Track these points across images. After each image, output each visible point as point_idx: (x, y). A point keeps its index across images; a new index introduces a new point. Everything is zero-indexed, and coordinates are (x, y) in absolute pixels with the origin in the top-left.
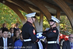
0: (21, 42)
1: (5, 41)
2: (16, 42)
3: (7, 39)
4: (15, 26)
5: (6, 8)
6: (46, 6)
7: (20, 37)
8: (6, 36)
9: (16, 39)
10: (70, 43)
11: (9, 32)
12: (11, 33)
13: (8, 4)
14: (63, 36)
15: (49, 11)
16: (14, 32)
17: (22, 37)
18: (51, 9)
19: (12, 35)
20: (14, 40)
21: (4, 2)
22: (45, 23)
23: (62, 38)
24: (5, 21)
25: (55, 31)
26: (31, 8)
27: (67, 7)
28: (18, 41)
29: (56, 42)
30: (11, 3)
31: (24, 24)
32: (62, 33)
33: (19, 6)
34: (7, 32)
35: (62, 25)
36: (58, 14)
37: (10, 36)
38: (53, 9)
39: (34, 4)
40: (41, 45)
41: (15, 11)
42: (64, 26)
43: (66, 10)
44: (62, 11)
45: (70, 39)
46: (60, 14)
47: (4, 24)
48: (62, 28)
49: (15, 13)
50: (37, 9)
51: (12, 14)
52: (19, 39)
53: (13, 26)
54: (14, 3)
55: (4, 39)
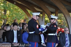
0: (27, 34)
1: (15, 33)
2: (23, 34)
3: (16, 31)
4: (24, 21)
5: (16, 7)
6: (47, 6)
7: (27, 30)
8: (16, 29)
9: (24, 32)
10: (65, 34)
11: (18, 26)
12: (20, 27)
13: (18, 5)
14: (60, 29)
15: (50, 10)
16: (22, 26)
17: (28, 30)
18: (51, 9)
19: (21, 28)
20: (22, 32)
21: (15, 3)
22: (47, 19)
23: (59, 31)
24: (16, 17)
25: (55, 26)
26: (35, 8)
27: (63, 7)
28: (25, 33)
29: (55, 34)
30: (20, 4)
31: (30, 20)
32: (59, 26)
33: (26, 6)
34: (17, 26)
35: (60, 20)
36: (56, 13)
37: (19, 29)
38: (52, 9)
39: (37, 5)
40: (42, 36)
41: (23, 10)
42: (61, 21)
43: (62, 9)
44: (60, 10)
45: (65, 31)
46: (58, 12)
47: (15, 20)
48: (60, 23)
49: (23, 11)
50: (40, 8)
51: (21, 12)
52: (26, 31)
53: (22, 21)
54: (22, 4)
55: (14, 31)
